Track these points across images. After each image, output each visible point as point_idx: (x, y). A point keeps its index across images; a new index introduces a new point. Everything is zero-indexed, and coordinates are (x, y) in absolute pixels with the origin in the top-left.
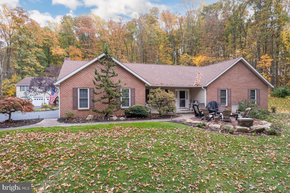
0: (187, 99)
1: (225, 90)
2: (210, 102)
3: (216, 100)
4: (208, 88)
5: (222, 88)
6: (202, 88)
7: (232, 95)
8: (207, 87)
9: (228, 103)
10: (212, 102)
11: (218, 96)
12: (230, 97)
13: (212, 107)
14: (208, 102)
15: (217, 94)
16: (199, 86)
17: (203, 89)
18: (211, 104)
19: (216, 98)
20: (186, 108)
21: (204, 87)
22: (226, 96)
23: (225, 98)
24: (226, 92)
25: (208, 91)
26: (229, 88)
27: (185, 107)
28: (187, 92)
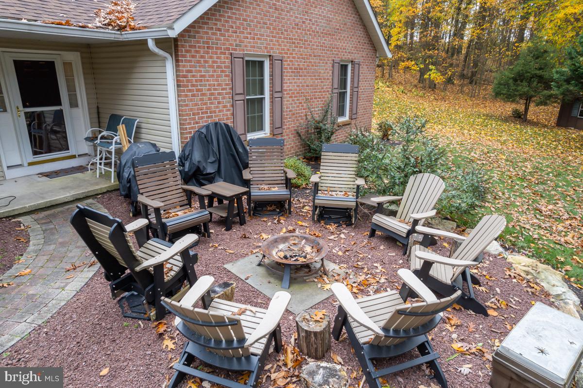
0: (74, 104)
1: (261, 64)
2: (199, 132)
3: (224, 116)
4: (182, 51)
5: (252, 49)
6: (151, 44)
7: (285, 87)
8: (176, 40)
9: (272, 123)
10: (207, 127)
11: (234, 94)
12: (278, 93)
13: (212, 159)
14: (193, 128)
15: (227, 80)
16: (129, 36)
17: (154, 54)
18: (204, 138)
19: (227, 102)
20: (74, 157)
21: (162, 43)
22: (262, 93)
23: (261, 101)
24: (262, 74)
25: (185, 66)
26: (276, 54)
27: (72, 151)
28: (67, 65)
